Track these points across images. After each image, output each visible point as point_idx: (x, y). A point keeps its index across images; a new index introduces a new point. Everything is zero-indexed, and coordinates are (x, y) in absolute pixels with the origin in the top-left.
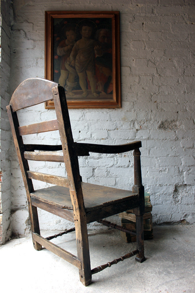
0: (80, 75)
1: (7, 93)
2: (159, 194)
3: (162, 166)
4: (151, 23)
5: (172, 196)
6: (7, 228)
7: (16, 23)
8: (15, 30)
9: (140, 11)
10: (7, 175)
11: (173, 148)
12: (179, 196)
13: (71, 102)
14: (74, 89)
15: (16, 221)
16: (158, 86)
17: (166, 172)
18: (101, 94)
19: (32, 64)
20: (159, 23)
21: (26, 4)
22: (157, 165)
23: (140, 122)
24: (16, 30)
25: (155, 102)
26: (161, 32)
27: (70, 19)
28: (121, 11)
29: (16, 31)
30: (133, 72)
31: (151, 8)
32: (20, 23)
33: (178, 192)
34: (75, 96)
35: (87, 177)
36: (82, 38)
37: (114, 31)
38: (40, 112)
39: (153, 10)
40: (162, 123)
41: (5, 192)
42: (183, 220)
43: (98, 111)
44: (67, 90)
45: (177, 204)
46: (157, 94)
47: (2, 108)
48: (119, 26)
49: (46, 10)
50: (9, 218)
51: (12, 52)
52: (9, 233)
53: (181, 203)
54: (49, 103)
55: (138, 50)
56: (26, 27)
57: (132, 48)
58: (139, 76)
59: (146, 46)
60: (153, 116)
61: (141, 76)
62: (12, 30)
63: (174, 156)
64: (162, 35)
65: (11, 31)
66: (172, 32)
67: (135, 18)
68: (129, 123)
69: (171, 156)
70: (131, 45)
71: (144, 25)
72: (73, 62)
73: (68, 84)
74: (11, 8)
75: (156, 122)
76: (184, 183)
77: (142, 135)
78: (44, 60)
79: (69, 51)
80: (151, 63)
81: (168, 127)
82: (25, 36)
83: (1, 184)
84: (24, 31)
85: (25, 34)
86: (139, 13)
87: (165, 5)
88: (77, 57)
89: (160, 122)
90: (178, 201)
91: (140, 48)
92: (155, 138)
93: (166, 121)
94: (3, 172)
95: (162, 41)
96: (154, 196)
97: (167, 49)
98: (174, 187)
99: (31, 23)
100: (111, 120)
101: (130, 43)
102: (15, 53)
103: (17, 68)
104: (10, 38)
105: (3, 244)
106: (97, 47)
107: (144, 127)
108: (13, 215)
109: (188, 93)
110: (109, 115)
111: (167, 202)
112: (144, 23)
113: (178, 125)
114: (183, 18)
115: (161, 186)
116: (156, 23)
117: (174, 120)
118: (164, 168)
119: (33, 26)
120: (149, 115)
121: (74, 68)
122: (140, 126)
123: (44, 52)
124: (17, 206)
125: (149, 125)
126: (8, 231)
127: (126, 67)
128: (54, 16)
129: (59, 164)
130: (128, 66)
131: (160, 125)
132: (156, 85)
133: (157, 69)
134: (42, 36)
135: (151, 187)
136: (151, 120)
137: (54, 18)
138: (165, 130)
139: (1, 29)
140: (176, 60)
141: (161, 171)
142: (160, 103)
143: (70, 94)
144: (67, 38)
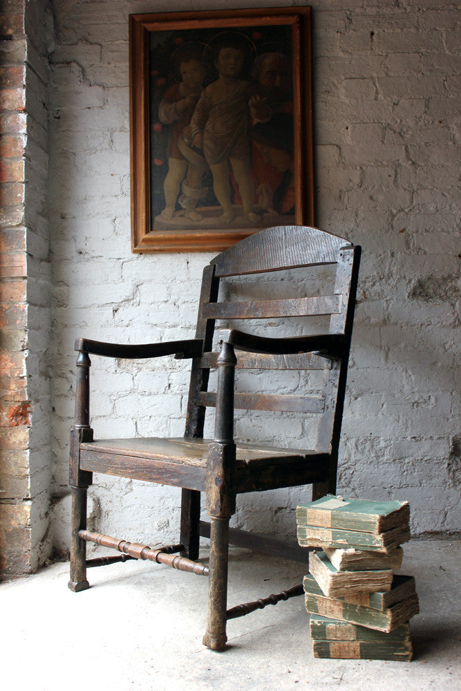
0: (215, 169)
1: (42, 218)
2: (411, 459)
3: (419, 392)
4: (392, 31)
5: (446, 465)
6: (41, 534)
7: (60, 47)
8: (57, 63)
10: (41, 409)
11: (447, 346)
13: (194, 235)
14: (199, 203)
15: (62, 521)
16: (409, 191)
17: (431, 407)
18: (265, 215)
19: (101, 144)
20: (413, 30)
22: (407, 387)
23: (362, 282)
24: (63, 63)
25: (402, 231)
26: (418, 53)
27: (190, 31)
28: (316, 5)
29: (59, 65)
30: (347, 158)
32: (70, 45)
34: (203, 222)
37: (297, 58)
38: (121, 261)
40: (421, 284)
41: (38, 450)
44: (184, 207)
45: (458, 488)
46: (406, 210)
47: (30, 255)
48: (310, 42)
49: (131, 13)
50: (47, 514)
51: (51, 117)
52: (47, 548)
54: (141, 240)
55: (360, 102)
56: (86, 56)
57: (343, 97)
58: (361, 168)
59: (379, 91)
60: (396, 268)
61: (367, 167)
62: (50, 63)
63: (451, 367)
64: (420, 61)
65: (48, 66)
66: (447, 52)
67: (351, 21)
69: (442, 367)
70: (342, 90)
71: (374, 37)
72: (197, 138)
73: (187, 191)
74: (49, 11)
75: (404, 282)
77: (367, 315)
78: (129, 133)
79: (188, 112)
80: (392, 132)
81: (434, 293)
82: (82, 77)
83: (30, 431)
84: (81, 66)
85: (83, 71)
86: (363, 7)
88: (208, 127)
89: (413, 282)
91: (365, 96)
92: (401, 321)
93: (429, 278)
95: (420, 75)
96: (399, 465)
97: (433, 96)
98: (451, 444)
99: (95, 43)
100: (292, 278)
101: (338, 86)
102: (59, 118)
103: (65, 154)
104: (46, 85)
105: (31, 573)
106: (256, 99)
107: (373, 295)
108: (56, 507)
111: (434, 481)
112: (376, 32)
115: (417, 441)
116: (405, 30)
117: (449, 276)
118: (426, 397)
119: (101, 52)
120: (387, 264)
121: (200, 152)
122: (364, 292)
123: (127, 114)
124: (66, 485)
125: (385, 290)
126: (45, 543)
127: (328, 146)
128: (151, 27)
129: (167, 385)
130: (333, 143)
131: (415, 289)
132: (405, 190)
133: (406, 147)
134: (123, 75)
135: (392, 442)
136: (390, 275)
137: (150, 32)
138: (427, 301)
139: (25, 70)
140: (456, 124)
141: (415, 402)
142: (415, 235)
143: (192, 215)
144: (184, 79)
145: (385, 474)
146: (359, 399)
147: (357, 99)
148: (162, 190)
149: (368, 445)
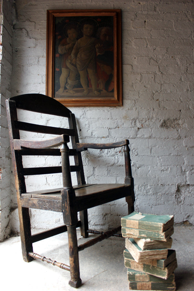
0: (81, 73)
1: (8, 91)
2: (160, 194)
3: (164, 166)
4: (153, 21)
5: (174, 196)
6: (5, 225)
7: (18, 22)
8: (17, 29)
9: (142, 8)
10: (6, 172)
11: (175, 147)
12: (182, 196)
13: (72, 99)
14: (74, 87)
15: (15, 219)
16: (160, 84)
17: (168, 172)
18: (101, 92)
19: (34, 62)
20: (161, 21)
21: (29, 3)
22: (159, 164)
23: (141, 120)
25: (157, 100)
26: (163, 30)
27: (72, 17)
28: (123, 9)
29: (18, 30)
30: (135, 70)
31: (153, 5)
32: (22, 22)
33: (180, 192)
34: (76, 94)
35: (88, 176)
36: (83, 36)
37: (115, 29)
39: (155, 7)
40: (165, 122)
41: (4, 189)
42: (185, 221)
43: (99, 109)
44: (68, 88)
45: (179, 205)
46: (159, 92)
47: (2, 106)
48: (120, 24)
49: (48, 9)
50: (8, 216)
51: (14, 51)
52: (8, 231)
53: (183, 204)
56: (28, 26)
57: (134, 46)
58: (141, 74)
59: (148, 44)
61: (143, 73)
62: (14, 28)
63: (177, 156)
64: (164, 33)
65: (13, 30)
66: (175, 30)
67: (137, 16)
68: (131, 121)
69: (173, 155)
70: (133, 43)
71: (146, 23)
72: (74, 60)
73: (69, 82)
74: (14, 7)
75: (158, 121)
76: (186, 183)
77: (143, 134)
78: (46, 58)
79: (71, 49)
80: (153, 60)
81: (170, 125)
82: (27, 34)
84: (26, 30)
85: (28, 32)
86: (141, 11)
87: (168, 3)
88: (79, 56)
89: (162, 120)
90: (181, 202)
91: (142, 46)
92: (156, 137)
93: (168, 119)
94: (2, 169)
95: (164, 38)
96: (156, 196)
97: (169, 47)
98: (177, 187)
99: (33, 22)
100: (112, 118)
101: (132, 41)
102: (17, 51)
103: (19, 66)
104: (12, 37)
105: (1, 242)
106: (98, 45)
107: (145, 126)
108: (12, 213)
109: (191, 91)
110: (110, 113)
111: (170, 202)
112: (147, 21)
113: (181, 124)
114: (186, 15)
115: (163, 186)
116: (158, 20)
117: (176, 119)
118: (166, 168)
119: (35, 25)
120: (151, 113)
121: (75, 66)
122: (142, 125)
123: (45, 50)
124: (17, 204)
125: (150, 124)
126: (7, 228)
127: (127, 65)
128: (56, 15)
129: (60, 162)
130: (130, 64)
131: (162, 124)
132: (158, 83)
133: (159, 66)
134: (44, 35)
135: (153, 186)
136: (152, 118)
137: (55, 17)
138: (167, 129)
139: (2, 27)
140: (178, 58)
141: (162, 170)
142: (162, 102)
143: (71, 92)
144: (69, 36)
145: (150, 200)
146: (139, 169)
147: (139, 47)
148: (59, 81)
149: (143, 188)
